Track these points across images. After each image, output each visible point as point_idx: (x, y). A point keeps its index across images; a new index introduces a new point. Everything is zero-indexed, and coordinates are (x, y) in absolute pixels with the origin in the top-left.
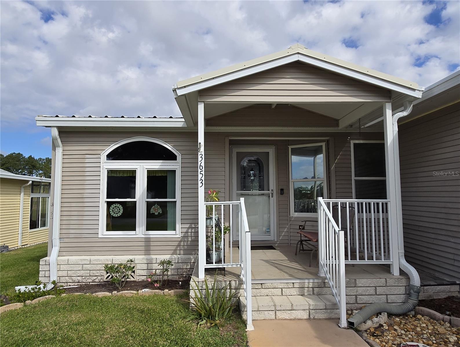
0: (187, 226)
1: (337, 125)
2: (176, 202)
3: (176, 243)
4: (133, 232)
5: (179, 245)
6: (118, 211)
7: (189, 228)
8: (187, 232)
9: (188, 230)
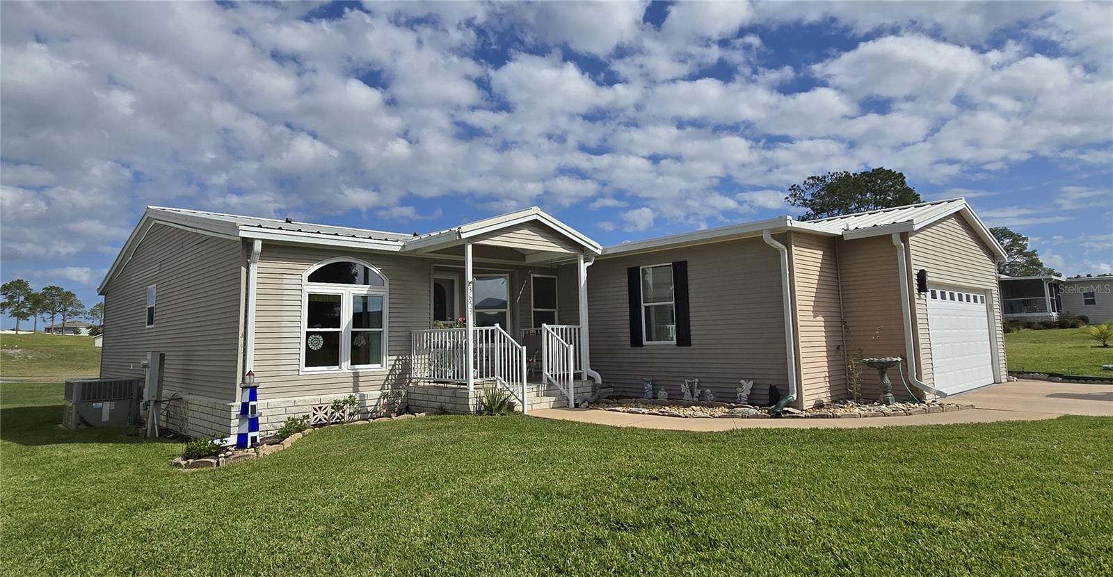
0: (395, 358)
1: (524, 260)
2: (383, 331)
3: (385, 378)
4: (337, 368)
5: (387, 379)
6: (318, 343)
7: (396, 361)
8: (395, 365)
9: (395, 362)
